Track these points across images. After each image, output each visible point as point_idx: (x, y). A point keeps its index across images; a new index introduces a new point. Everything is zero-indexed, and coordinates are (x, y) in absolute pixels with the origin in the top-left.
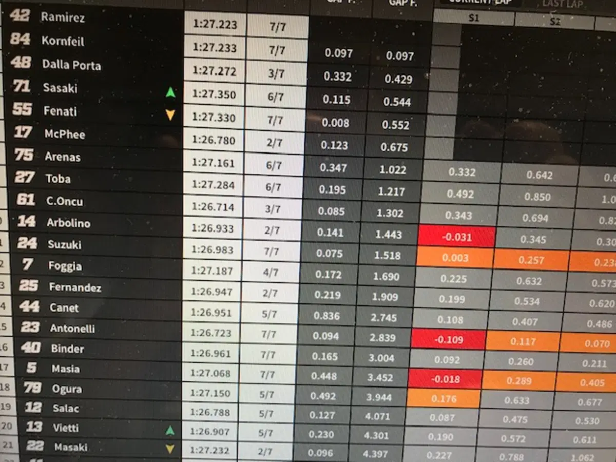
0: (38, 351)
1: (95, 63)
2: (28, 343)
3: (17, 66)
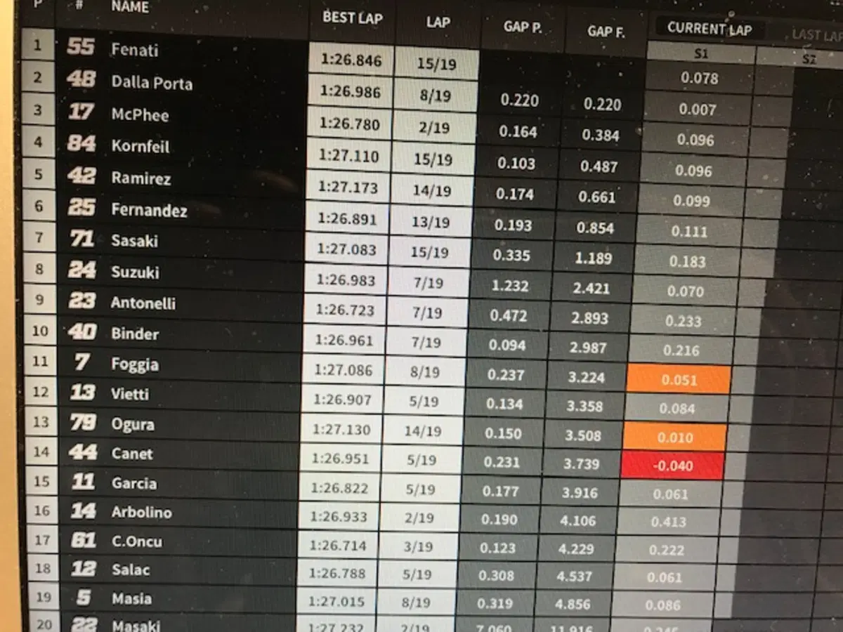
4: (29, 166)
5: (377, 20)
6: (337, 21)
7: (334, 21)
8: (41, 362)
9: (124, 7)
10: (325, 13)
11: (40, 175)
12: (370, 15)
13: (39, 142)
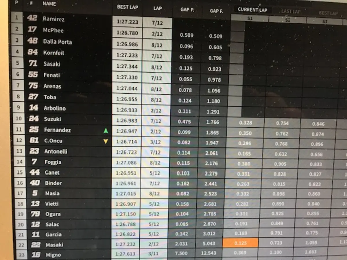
0: (38, 184)
1: (69, 40)
2: (33, 181)
3: (31, 43)
4: (14, 60)
5: (136, 8)
6: (122, 8)
7: (121, 8)
8: (19, 130)
9: (47, 4)
10: (118, 5)
11: (18, 63)
12: (134, 6)
13: (17, 52)
